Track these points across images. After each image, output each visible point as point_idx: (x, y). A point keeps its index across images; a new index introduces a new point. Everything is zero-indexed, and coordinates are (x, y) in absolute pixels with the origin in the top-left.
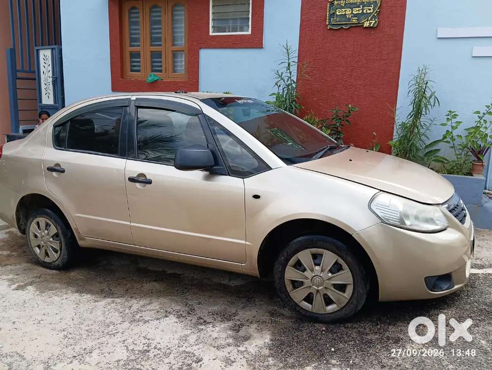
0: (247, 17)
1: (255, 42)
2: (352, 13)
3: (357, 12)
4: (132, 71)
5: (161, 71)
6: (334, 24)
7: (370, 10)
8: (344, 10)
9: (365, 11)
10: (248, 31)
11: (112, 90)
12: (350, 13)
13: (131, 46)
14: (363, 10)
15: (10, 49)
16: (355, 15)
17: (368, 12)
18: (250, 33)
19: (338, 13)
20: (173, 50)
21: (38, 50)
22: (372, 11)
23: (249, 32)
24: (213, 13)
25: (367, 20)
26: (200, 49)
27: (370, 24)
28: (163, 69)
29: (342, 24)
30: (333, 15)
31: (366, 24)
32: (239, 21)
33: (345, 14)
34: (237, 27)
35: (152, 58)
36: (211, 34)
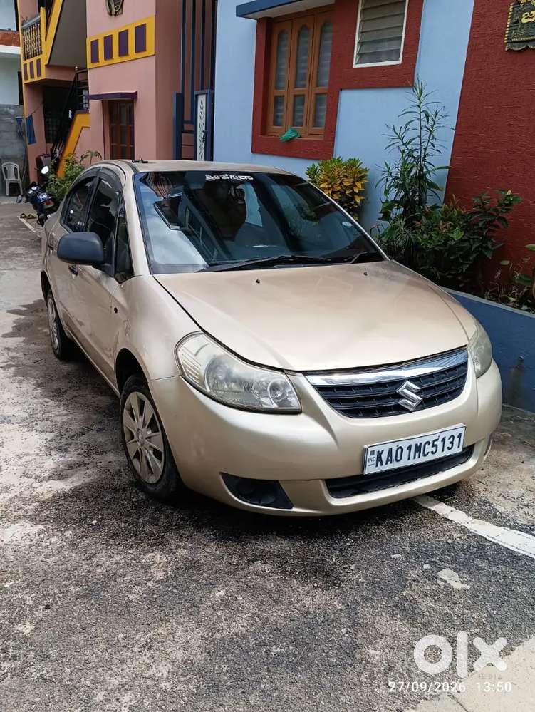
0: (399, 36)
1: (404, 76)
4: (275, 124)
5: (302, 124)
6: (515, 42)
10: (397, 59)
11: (252, 151)
13: (276, 88)
15: (177, 94)
18: (401, 63)
19: (524, 21)
20: (317, 92)
21: (197, 96)
23: (399, 62)
24: (361, 33)
26: (341, 90)
28: (304, 120)
30: (516, 24)
35: (294, 105)
36: (355, 66)
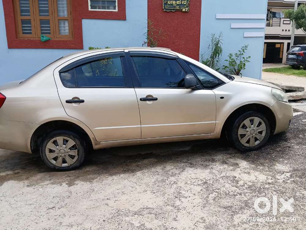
1: (121, 16)
2: (176, 3)
3: (179, 3)
4: (23, 33)
5: (50, 33)
6: (167, 9)
7: (185, 2)
8: (172, 1)
9: (182, 3)
12: (175, 3)
13: (22, 15)
14: (181, 2)
16: (178, 5)
17: (184, 3)
18: (117, 11)
19: (169, 3)
20: (59, 19)
22: (186, 3)
25: (184, 8)
26: (82, 19)
27: (186, 10)
28: (52, 32)
29: (172, 9)
30: (166, 4)
31: (184, 10)
32: (106, 3)
33: (173, 4)
34: (106, 7)
35: (41, 24)
